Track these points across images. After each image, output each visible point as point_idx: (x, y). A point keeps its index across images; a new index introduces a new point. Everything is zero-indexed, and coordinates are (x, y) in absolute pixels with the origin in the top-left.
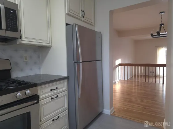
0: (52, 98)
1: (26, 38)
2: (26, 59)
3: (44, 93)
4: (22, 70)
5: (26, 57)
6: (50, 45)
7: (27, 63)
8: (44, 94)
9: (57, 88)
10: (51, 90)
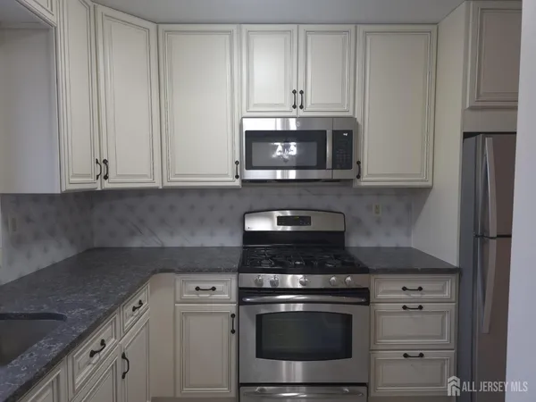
0: (405, 308)
1: (369, 175)
2: (377, 213)
3: (387, 291)
4: (368, 234)
5: (377, 207)
6: (429, 183)
7: (379, 221)
8: (385, 292)
9: (420, 289)
10: (404, 289)
